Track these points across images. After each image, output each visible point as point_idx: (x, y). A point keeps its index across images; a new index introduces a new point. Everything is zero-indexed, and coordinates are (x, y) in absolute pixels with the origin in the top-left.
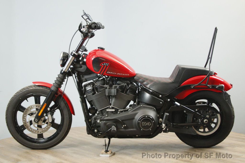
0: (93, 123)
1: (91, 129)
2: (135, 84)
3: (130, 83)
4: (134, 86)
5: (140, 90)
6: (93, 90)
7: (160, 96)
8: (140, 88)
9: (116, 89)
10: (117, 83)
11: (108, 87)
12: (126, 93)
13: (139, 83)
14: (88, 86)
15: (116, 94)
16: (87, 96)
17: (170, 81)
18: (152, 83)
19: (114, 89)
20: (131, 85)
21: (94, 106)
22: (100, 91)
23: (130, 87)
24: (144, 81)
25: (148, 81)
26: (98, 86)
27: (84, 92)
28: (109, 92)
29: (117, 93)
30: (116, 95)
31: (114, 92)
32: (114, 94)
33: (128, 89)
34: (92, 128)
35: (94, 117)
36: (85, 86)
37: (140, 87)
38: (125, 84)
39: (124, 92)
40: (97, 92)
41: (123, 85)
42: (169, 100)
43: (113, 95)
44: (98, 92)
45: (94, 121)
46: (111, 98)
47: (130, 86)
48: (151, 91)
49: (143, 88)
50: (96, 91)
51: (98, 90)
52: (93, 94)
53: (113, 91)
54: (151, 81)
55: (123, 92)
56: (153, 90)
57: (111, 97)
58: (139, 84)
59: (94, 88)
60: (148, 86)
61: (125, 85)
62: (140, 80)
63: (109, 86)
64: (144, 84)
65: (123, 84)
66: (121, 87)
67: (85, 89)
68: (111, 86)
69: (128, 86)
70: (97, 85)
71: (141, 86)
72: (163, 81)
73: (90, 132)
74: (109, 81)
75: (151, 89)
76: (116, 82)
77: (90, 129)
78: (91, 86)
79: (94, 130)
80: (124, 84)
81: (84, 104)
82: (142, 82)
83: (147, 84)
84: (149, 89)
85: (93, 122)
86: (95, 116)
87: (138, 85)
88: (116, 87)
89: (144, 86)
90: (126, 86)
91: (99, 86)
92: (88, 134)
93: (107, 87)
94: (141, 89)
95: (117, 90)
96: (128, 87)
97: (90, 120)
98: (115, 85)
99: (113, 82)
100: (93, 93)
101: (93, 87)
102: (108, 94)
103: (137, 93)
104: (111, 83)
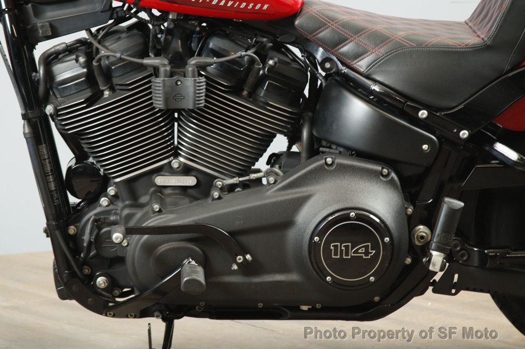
0: (90, 243)
1: (79, 273)
2: (296, 51)
3: (272, 48)
4: (294, 65)
5: (319, 82)
6: (90, 79)
7: (423, 114)
8: (324, 74)
9: (203, 79)
10: (211, 45)
11: (164, 65)
12: (252, 96)
13: (317, 50)
14: (60, 61)
15: (202, 103)
16: (57, 111)
17: (471, 39)
18: (383, 50)
19: (193, 76)
20: (276, 59)
21: (91, 160)
22: (125, 87)
23: (271, 68)
24: (342, 41)
25: (362, 39)
26: (112, 59)
27: (41, 89)
28: (172, 94)
29: (206, 96)
30: (205, 106)
31: (195, 93)
32: (195, 104)
33: (264, 77)
34: (81, 270)
35: (91, 215)
36: (51, 59)
37: (324, 69)
38: (250, 53)
39: (245, 93)
40: (107, 93)
41: (241, 57)
42: (464, 134)
43: (191, 107)
44: (112, 89)
45: (91, 234)
46: (178, 120)
47: (271, 62)
48: (376, 88)
49: (338, 72)
50: (102, 88)
51: (115, 81)
52: (90, 101)
53: (191, 90)
54: (379, 39)
55: (236, 90)
56: (387, 83)
57: (176, 115)
58: (320, 54)
59: (96, 73)
60: (362, 64)
61: (246, 58)
62: (324, 34)
63: (170, 63)
64: (342, 54)
65: (238, 54)
66: (229, 69)
67: (49, 75)
68: (178, 62)
69: (264, 61)
70: (108, 57)
71: (328, 65)
72: (434, 40)
73: (74, 288)
74: (170, 37)
75: (375, 81)
76: (205, 43)
77: (73, 274)
78: (77, 61)
79: (92, 278)
80: (243, 53)
81: (44, 149)
82: (332, 45)
83: (358, 56)
84: (368, 77)
85: (86, 237)
86: (95, 208)
87: (311, 56)
88: (203, 67)
89: (343, 64)
90: (252, 61)
91: (121, 59)
92: (64, 295)
93: (162, 69)
94: (326, 78)
95: (207, 84)
96: (264, 68)
97: (72, 230)
98: (200, 55)
99: (187, 39)
100: (88, 93)
101: (88, 64)
102: (166, 100)
103: (307, 97)
104: (177, 45)
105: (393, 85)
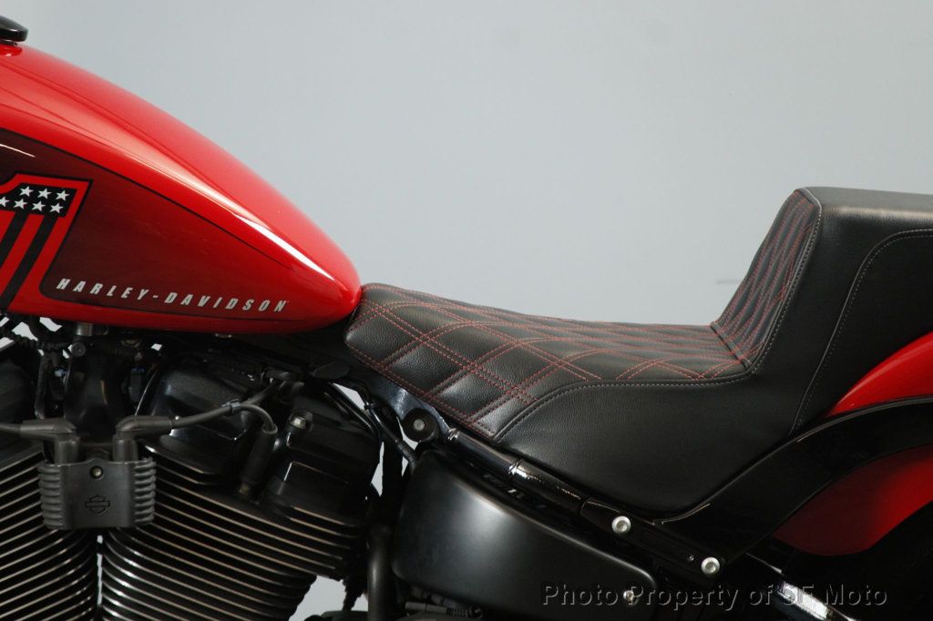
2: (354, 396)
3: (302, 392)
4: (348, 427)
5: (405, 463)
7: (622, 523)
8: (413, 445)
9: (149, 463)
10: (169, 390)
11: (65, 436)
12: (260, 497)
13: (395, 395)
15: (149, 514)
17: (719, 363)
18: (532, 391)
19: (128, 457)
20: (309, 416)
23: (299, 433)
24: (447, 372)
25: (489, 368)
28: (83, 497)
29: (158, 497)
30: (157, 520)
31: (132, 493)
32: (132, 517)
33: (284, 455)
37: (413, 435)
38: (249, 403)
39: (244, 489)
41: (230, 413)
42: (711, 564)
43: (123, 521)
46: (103, 549)
47: (297, 422)
48: (520, 471)
49: (442, 438)
53: (124, 487)
54: (525, 365)
55: (223, 484)
56: (542, 459)
57: (100, 539)
58: (401, 401)
60: (491, 421)
61: (244, 415)
62: (409, 359)
63: (78, 431)
64: (449, 401)
65: (225, 407)
66: (206, 439)
68: (97, 430)
69: (283, 423)
71: (419, 425)
72: (640, 367)
74: (81, 376)
75: (520, 458)
76: (158, 386)
80: (236, 405)
82: (426, 383)
83: (481, 403)
84: (503, 448)
88: (154, 436)
89: (451, 422)
90: (256, 420)
93: (60, 444)
94: (416, 453)
95: (159, 473)
96: (282, 435)
98: (145, 411)
99: (118, 376)
102: (71, 510)
103: (380, 493)
104: (98, 390)
105: (555, 465)
